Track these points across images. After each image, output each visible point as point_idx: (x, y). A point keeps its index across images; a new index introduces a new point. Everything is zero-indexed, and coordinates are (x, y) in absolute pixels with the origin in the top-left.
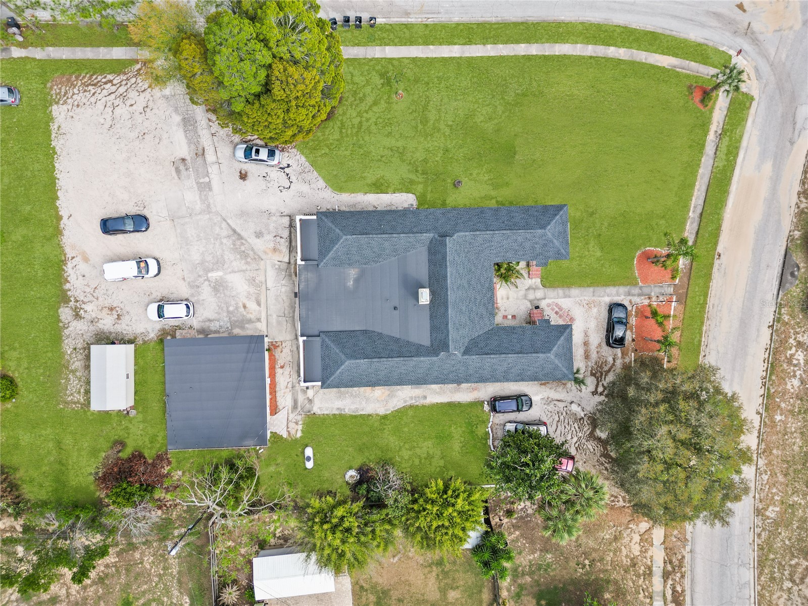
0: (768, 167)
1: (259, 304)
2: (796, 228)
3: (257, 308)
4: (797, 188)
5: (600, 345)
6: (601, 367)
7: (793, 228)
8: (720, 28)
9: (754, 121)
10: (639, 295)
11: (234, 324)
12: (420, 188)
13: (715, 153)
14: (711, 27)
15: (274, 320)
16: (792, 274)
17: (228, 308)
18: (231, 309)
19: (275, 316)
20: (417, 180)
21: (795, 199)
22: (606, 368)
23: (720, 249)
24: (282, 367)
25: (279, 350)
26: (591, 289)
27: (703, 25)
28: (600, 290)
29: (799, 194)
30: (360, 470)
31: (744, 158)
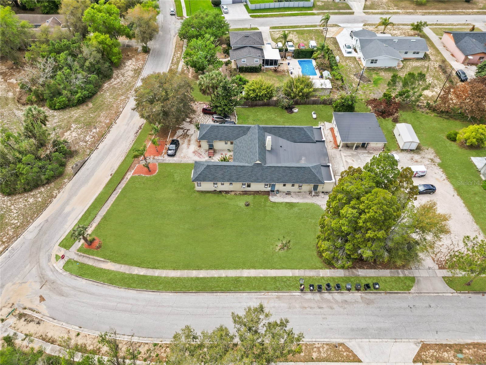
0: (67, 209)
1: (346, 161)
2: (65, 183)
3: (347, 160)
4: (55, 200)
5: (182, 144)
6: (183, 137)
7: (67, 183)
8: (63, 286)
9: (65, 232)
10: (159, 160)
11: (357, 155)
12: (268, 204)
13: (96, 217)
14: (69, 287)
15: (338, 156)
16: (77, 165)
17: (361, 161)
18: (360, 160)
19: (338, 157)
20: (270, 208)
21: (59, 196)
22: (182, 137)
23: (110, 177)
24: (331, 141)
25: (333, 147)
26: (182, 162)
27: (74, 288)
28: (177, 162)
29: (55, 197)
30: (292, 112)
31: (79, 215)
